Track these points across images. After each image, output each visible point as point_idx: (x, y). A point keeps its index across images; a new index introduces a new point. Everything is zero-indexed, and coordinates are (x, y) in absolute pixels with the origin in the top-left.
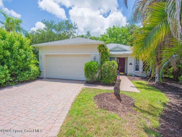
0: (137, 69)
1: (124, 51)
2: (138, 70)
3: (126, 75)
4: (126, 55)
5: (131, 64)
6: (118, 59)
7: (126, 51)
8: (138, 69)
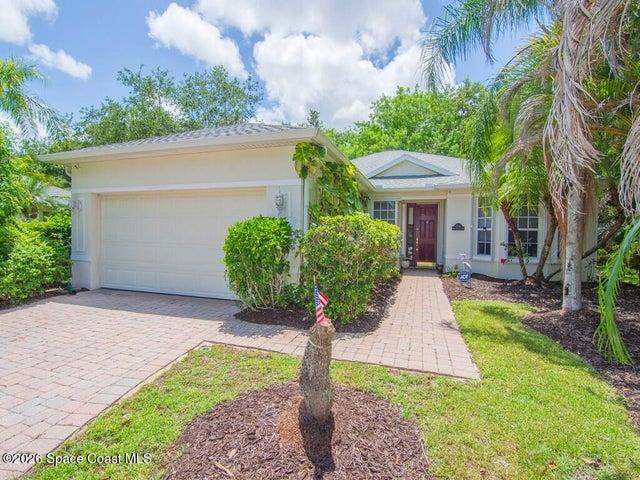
0: (484, 248)
1: (430, 176)
2: (488, 253)
3: (440, 271)
4: (437, 190)
5: (458, 227)
6: (411, 210)
7: (439, 175)
8: (488, 245)
